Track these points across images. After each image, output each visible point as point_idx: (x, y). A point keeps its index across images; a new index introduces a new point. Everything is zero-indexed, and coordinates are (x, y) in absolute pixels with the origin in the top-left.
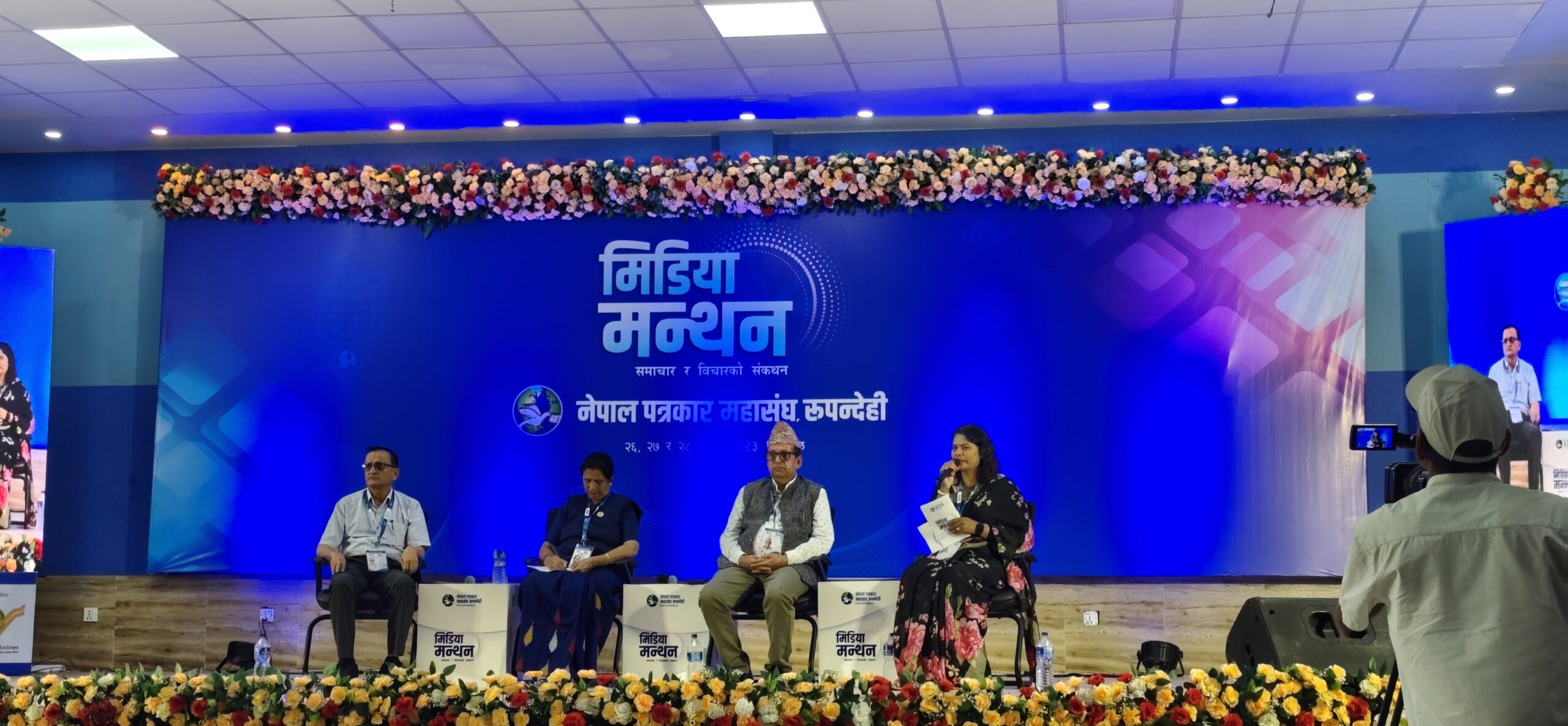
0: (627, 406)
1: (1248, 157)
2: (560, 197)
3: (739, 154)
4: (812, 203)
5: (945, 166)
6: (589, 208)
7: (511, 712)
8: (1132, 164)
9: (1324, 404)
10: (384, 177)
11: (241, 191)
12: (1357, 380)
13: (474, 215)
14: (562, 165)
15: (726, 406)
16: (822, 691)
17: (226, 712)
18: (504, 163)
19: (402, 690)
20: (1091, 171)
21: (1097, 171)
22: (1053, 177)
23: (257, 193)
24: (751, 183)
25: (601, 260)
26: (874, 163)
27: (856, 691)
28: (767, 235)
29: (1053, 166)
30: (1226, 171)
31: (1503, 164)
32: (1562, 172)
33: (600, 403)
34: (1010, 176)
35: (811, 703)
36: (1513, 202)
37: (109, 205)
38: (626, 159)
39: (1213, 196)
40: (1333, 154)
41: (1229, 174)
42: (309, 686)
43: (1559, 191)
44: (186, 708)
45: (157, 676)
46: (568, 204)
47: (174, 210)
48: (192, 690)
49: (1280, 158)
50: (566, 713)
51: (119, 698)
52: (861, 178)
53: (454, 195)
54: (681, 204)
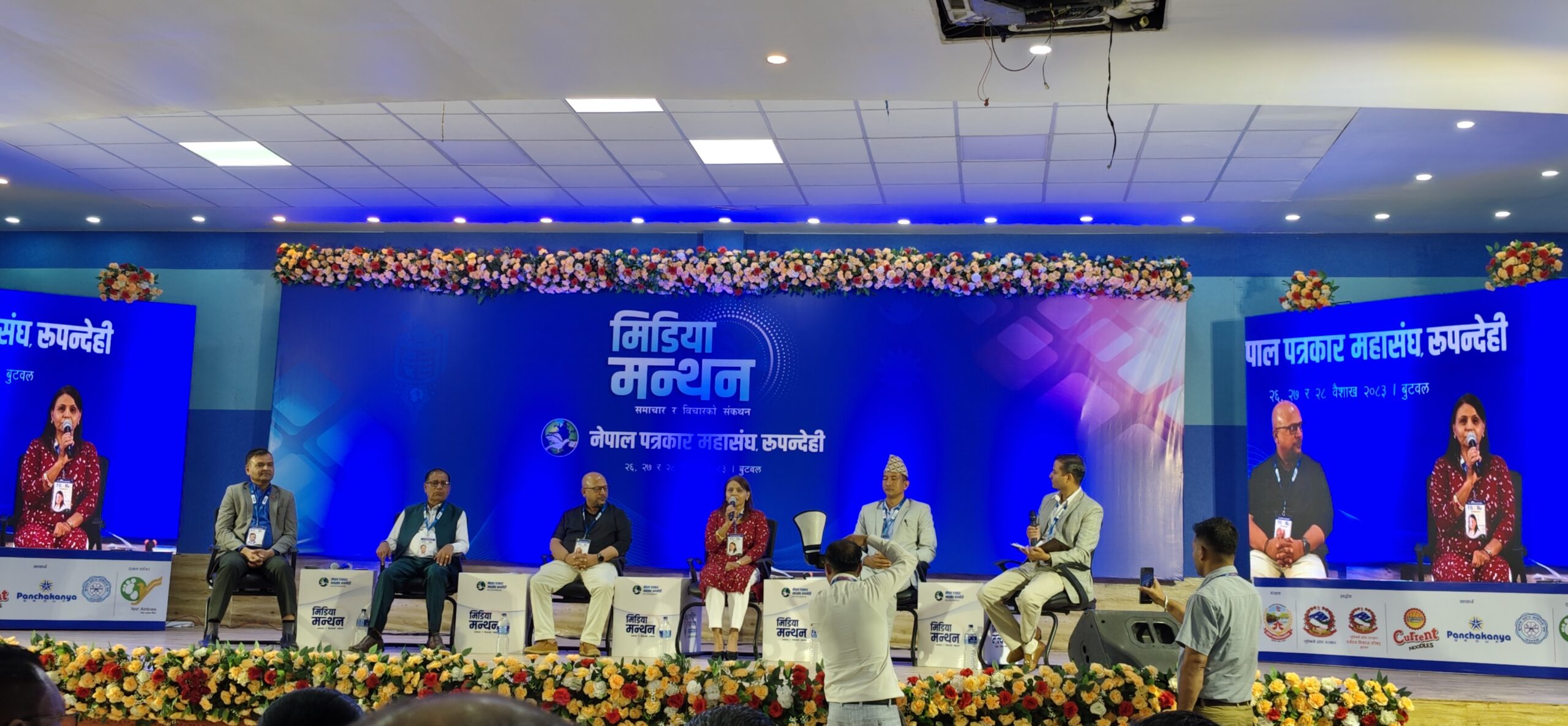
0: (628, 436)
1: (1099, 261)
2: (581, 276)
3: (718, 248)
4: (771, 287)
5: (872, 262)
6: (603, 285)
7: (513, 686)
8: (1013, 264)
9: (1152, 449)
10: (449, 257)
11: (340, 265)
12: (1177, 431)
13: (516, 288)
14: (584, 253)
15: (702, 438)
16: (755, 676)
17: (292, 680)
18: (540, 249)
19: (429, 667)
20: (981, 268)
21: (987, 269)
22: (953, 272)
23: (352, 267)
24: (726, 270)
25: (611, 325)
26: (819, 258)
27: (782, 677)
28: (737, 310)
29: (954, 264)
30: (1083, 272)
31: (1290, 273)
32: (1333, 281)
33: (607, 433)
34: (920, 270)
35: (746, 684)
36: (1296, 302)
37: (240, 273)
38: (632, 249)
39: (1073, 290)
40: (1163, 261)
41: (1085, 274)
42: (357, 662)
43: (1330, 295)
44: (261, 677)
45: (240, 650)
46: (587, 282)
47: (288, 278)
48: (267, 662)
49: (1123, 263)
50: (556, 688)
51: (210, 667)
52: (809, 269)
53: (501, 273)
54: (673, 285)
